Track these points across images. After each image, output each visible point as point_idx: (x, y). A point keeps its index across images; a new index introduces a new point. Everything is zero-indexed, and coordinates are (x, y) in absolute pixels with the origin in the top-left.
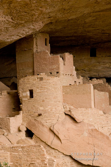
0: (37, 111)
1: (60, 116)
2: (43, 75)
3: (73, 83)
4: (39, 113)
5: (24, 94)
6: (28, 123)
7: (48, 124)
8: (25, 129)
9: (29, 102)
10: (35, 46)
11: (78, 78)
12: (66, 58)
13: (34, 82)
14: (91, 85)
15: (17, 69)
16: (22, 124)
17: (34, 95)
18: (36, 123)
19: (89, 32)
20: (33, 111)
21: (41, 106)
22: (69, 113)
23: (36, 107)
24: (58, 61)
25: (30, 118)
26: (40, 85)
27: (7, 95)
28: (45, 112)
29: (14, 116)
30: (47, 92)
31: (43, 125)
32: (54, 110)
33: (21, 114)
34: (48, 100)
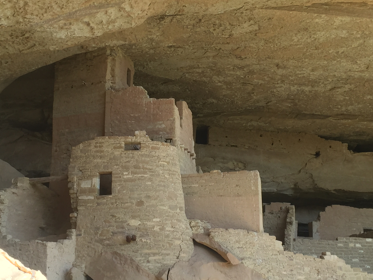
0: (120, 230)
1: (184, 246)
2: (141, 136)
5: (85, 185)
7: (151, 266)
9: (98, 204)
10: (108, 76)
13: (117, 153)
16: (74, 266)
17: (116, 186)
18: (117, 261)
20: (108, 231)
21: (134, 217)
22: (206, 241)
23: (119, 218)
25: (100, 248)
28: (146, 232)
30: (150, 180)
31: (138, 269)
32: (168, 228)
33: (74, 237)
34: (153, 202)
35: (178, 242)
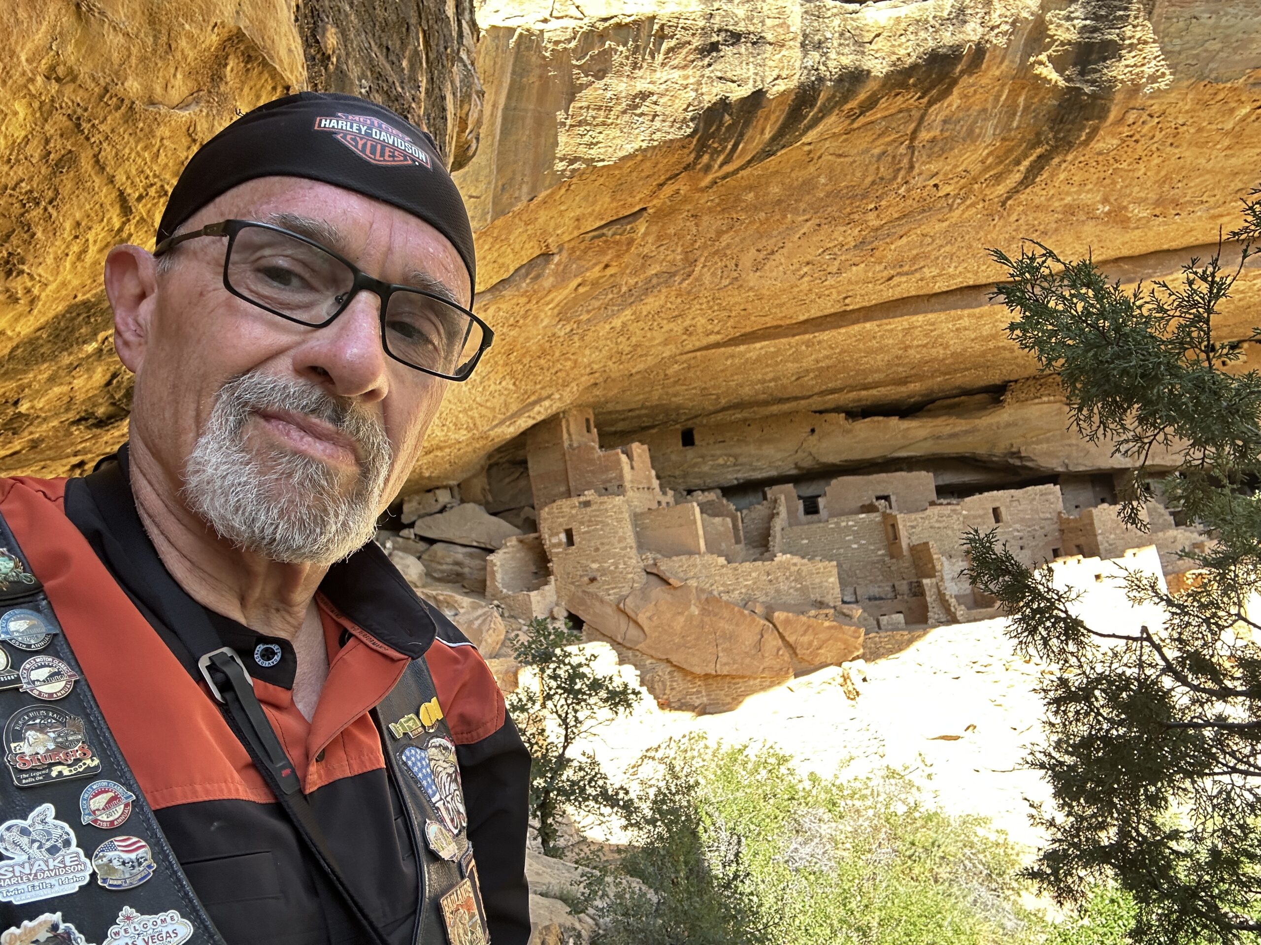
0: (585, 573)
1: (636, 578)
2: (590, 495)
3: (655, 506)
4: (591, 575)
6: (570, 601)
7: (612, 598)
8: (566, 614)
9: (566, 554)
10: (565, 436)
11: (665, 493)
12: (635, 455)
13: (574, 512)
14: (695, 504)
15: (534, 489)
16: (557, 605)
17: (576, 538)
18: (586, 598)
19: (675, 395)
20: (577, 575)
21: (593, 562)
22: (655, 571)
23: (583, 564)
24: (618, 462)
25: (573, 588)
26: (586, 518)
27: (520, 546)
28: (604, 571)
29: (537, 588)
30: (602, 529)
31: (602, 601)
32: (621, 566)
33: (553, 582)
34: (607, 547)
35: (630, 576)
